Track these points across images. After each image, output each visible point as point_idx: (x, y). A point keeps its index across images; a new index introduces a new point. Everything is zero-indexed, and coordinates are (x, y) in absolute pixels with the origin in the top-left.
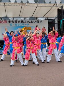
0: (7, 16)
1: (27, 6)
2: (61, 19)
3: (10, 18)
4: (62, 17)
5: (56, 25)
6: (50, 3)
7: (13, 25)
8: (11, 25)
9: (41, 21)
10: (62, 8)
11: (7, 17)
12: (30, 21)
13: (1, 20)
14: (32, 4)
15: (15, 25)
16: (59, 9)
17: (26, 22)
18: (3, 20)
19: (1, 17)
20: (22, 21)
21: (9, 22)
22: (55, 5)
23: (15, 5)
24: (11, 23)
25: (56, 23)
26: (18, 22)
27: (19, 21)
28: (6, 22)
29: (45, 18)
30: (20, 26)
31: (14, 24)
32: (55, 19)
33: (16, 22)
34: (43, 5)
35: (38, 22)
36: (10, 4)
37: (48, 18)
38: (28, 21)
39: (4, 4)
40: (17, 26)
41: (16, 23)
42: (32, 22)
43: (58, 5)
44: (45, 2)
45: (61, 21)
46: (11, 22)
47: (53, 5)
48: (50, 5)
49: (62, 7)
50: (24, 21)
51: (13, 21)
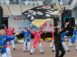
4: (65, 16)
5: (60, 21)
7: (26, 21)
8: (25, 21)
10: (65, 9)
18: (19, 17)
19: (18, 16)
23: (29, 6)
24: (25, 20)
28: (21, 19)
32: (59, 17)
36: (25, 6)
39: (21, 6)
43: (61, 6)
45: (64, 18)
49: (65, 8)
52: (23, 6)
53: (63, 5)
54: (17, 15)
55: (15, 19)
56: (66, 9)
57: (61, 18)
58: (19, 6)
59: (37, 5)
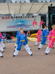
1: (25, 5)
3: (12, 15)
4: (52, 13)
6: (42, 2)
8: (13, 20)
9: (35, 17)
10: (52, 6)
11: (10, 14)
12: (27, 17)
14: (28, 3)
16: (49, 6)
17: (24, 18)
18: (7, 16)
19: (6, 15)
20: (21, 17)
21: (12, 18)
22: (47, 3)
23: (16, 4)
28: (9, 18)
29: (38, 14)
30: (19, 20)
31: (15, 19)
32: (46, 15)
33: (17, 17)
34: (37, 4)
35: (33, 17)
36: (12, 4)
37: (41, 14)
38: (26, 17)
39: (8, 4)
40: (18, 20)
41: (17, 19)
42: (28, 17)
43: (48, 3)
44: (38, 2)
46: (13, 18)
47: (44, 3)
49: (52, 5)
51: (14, 17)
52: (10, 4)
53: (50, 1)
55: (3, 18)
56: (53, 6)
57: (48, 15)
58: (6, 4)
59: (24, 2)
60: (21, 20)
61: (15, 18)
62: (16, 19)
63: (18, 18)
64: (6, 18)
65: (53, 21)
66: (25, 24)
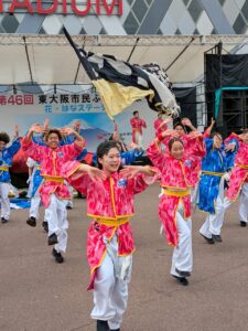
0: (35, 80)
1: (99, 45)
2: (217, 87)
3: (43, 88)
4: (222, 81)
5: (199, 106)
6: (178, 32)
7: (53, 110)
8: (48, 109)
10: (219, 51)
11: (33, 84)
13: (15, 93)
14: (117, 37)
15: (60, 111)
16: (210, 53)
18: (19, 93)
19: (14, 85)
20: (86, 98)
21: (43, 99)
22: (197, 40)
24: (48, 103)
25: (198, 100)
26: (70, 100)
27: (75, 97)
28: (29, 101)
30: (77, 111)
31: (58, 107)
32: (195, 89)
33: (64, 98)
34: (156, 40)
36: (43, 41)
39: (24, 38)
40: (70, 112)
41: (65, 105)
43: (204, 40)
44: (160, 33)
45: (218, 94)
46: (48, 100)
47: (188, 40)
48: (180, 41)
49: (219, 46)
50: (92, 97)
51: (54, 98)
52: (35, 40)
53: (214, 32)
54: (10, 82)
55: (1, 100)
56: (223, 53)
57: (203, 91)
58: (16, 38)
60: (86, 111)
61: (58, 100)
62: (60, 105)
63: (71, 103)
64: (13, 102)
65: (226, 118)
66: (102, 128)
